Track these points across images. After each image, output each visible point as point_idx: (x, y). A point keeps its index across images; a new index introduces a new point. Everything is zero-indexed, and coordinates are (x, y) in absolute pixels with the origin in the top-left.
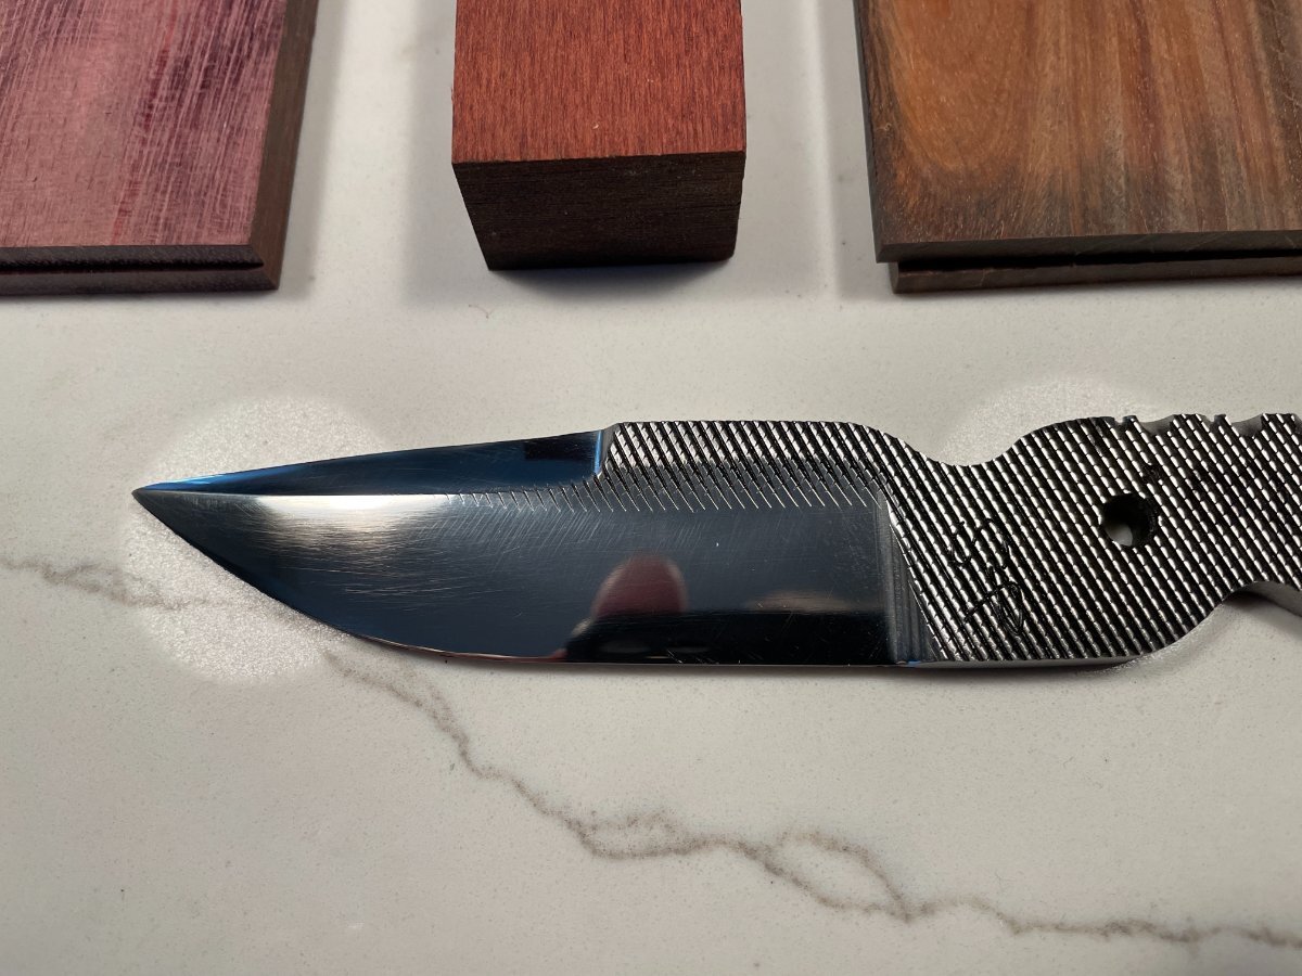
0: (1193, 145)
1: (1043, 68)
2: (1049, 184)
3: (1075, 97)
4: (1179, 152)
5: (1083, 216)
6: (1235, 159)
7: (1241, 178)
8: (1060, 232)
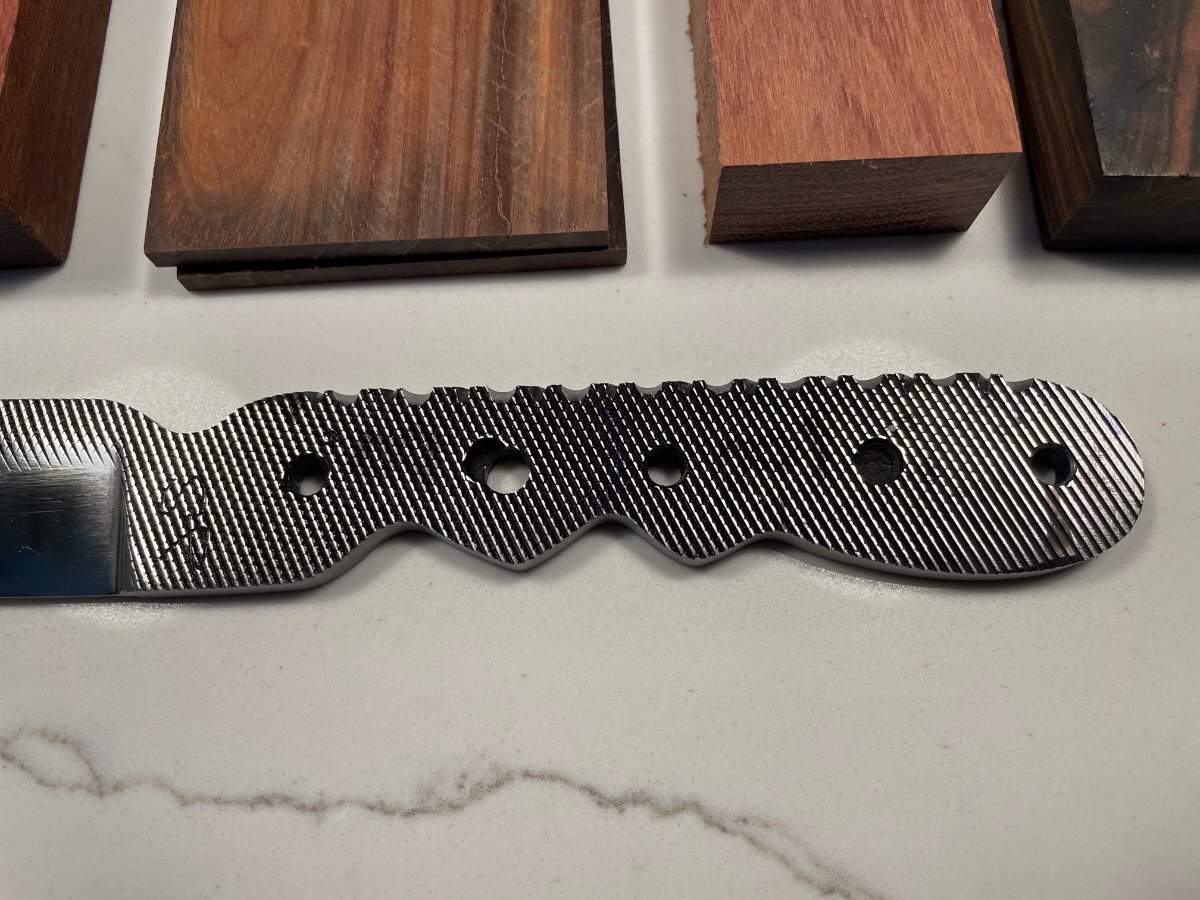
0: (406, 166)
1: (301, 106)
2: (283, 203)
3: (321, 128)
4: (393, 173)
5: (305, 228)
6: (438, 178)
7: (439, 195)
8: (284, 241)
